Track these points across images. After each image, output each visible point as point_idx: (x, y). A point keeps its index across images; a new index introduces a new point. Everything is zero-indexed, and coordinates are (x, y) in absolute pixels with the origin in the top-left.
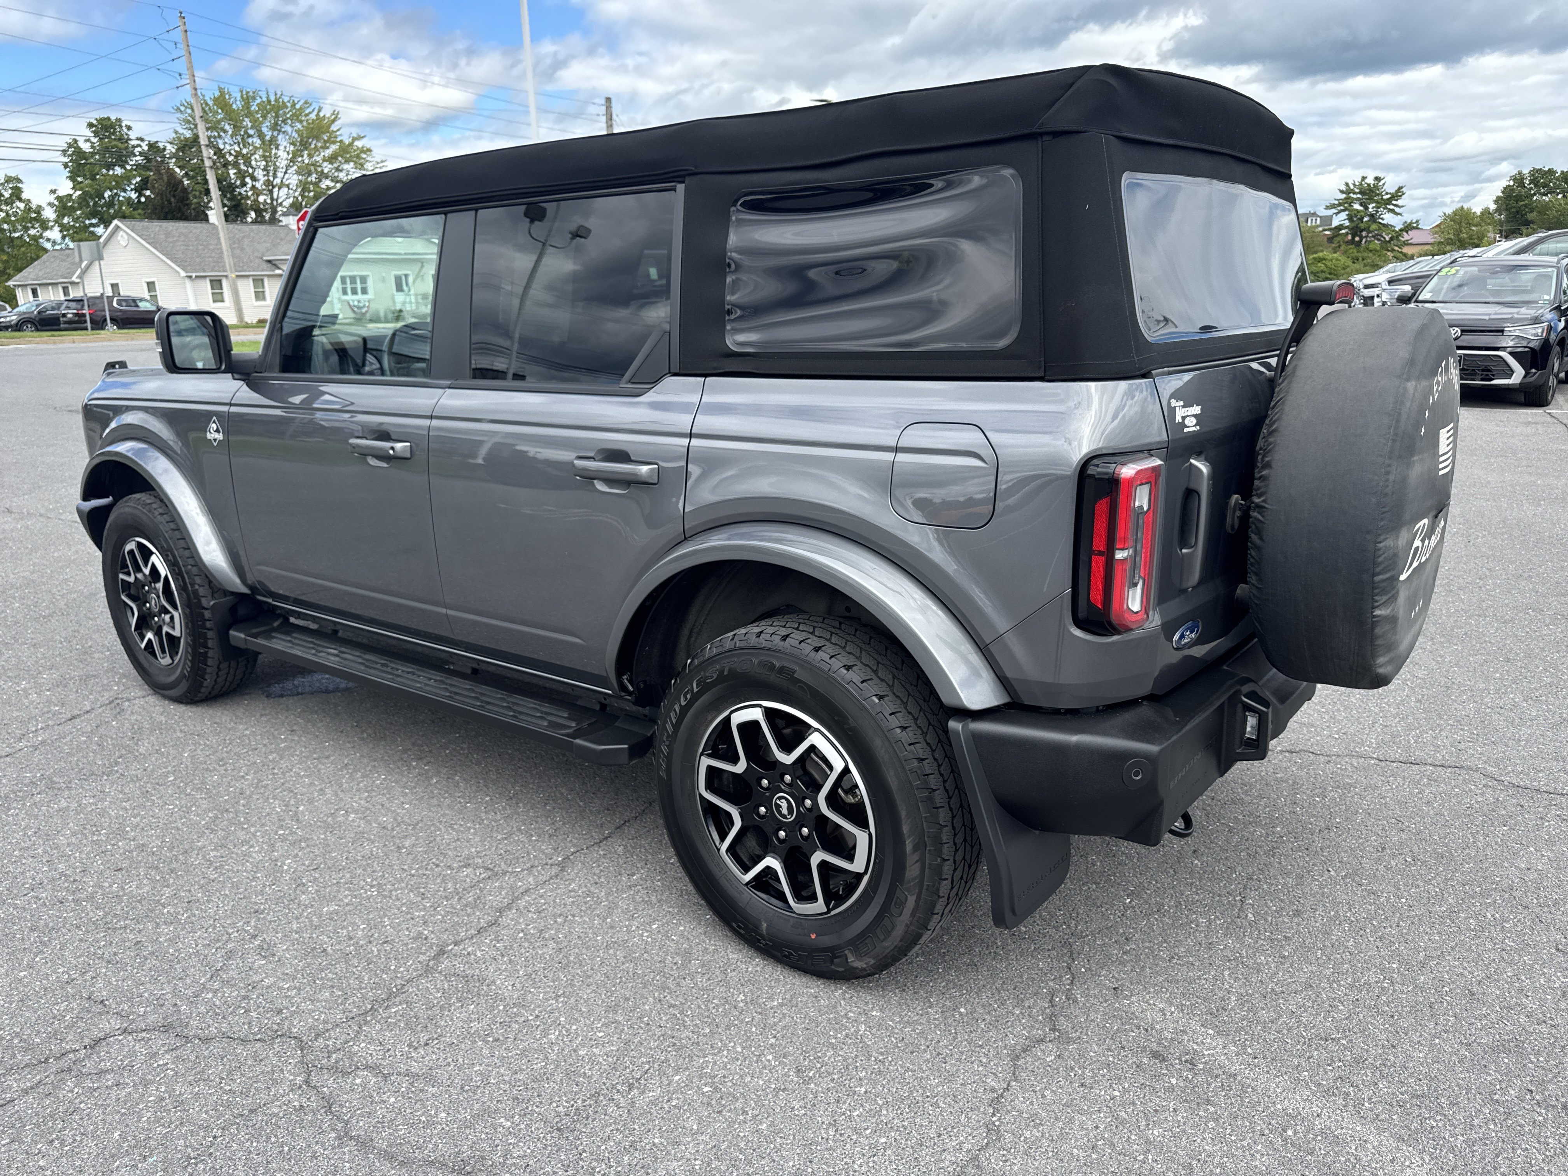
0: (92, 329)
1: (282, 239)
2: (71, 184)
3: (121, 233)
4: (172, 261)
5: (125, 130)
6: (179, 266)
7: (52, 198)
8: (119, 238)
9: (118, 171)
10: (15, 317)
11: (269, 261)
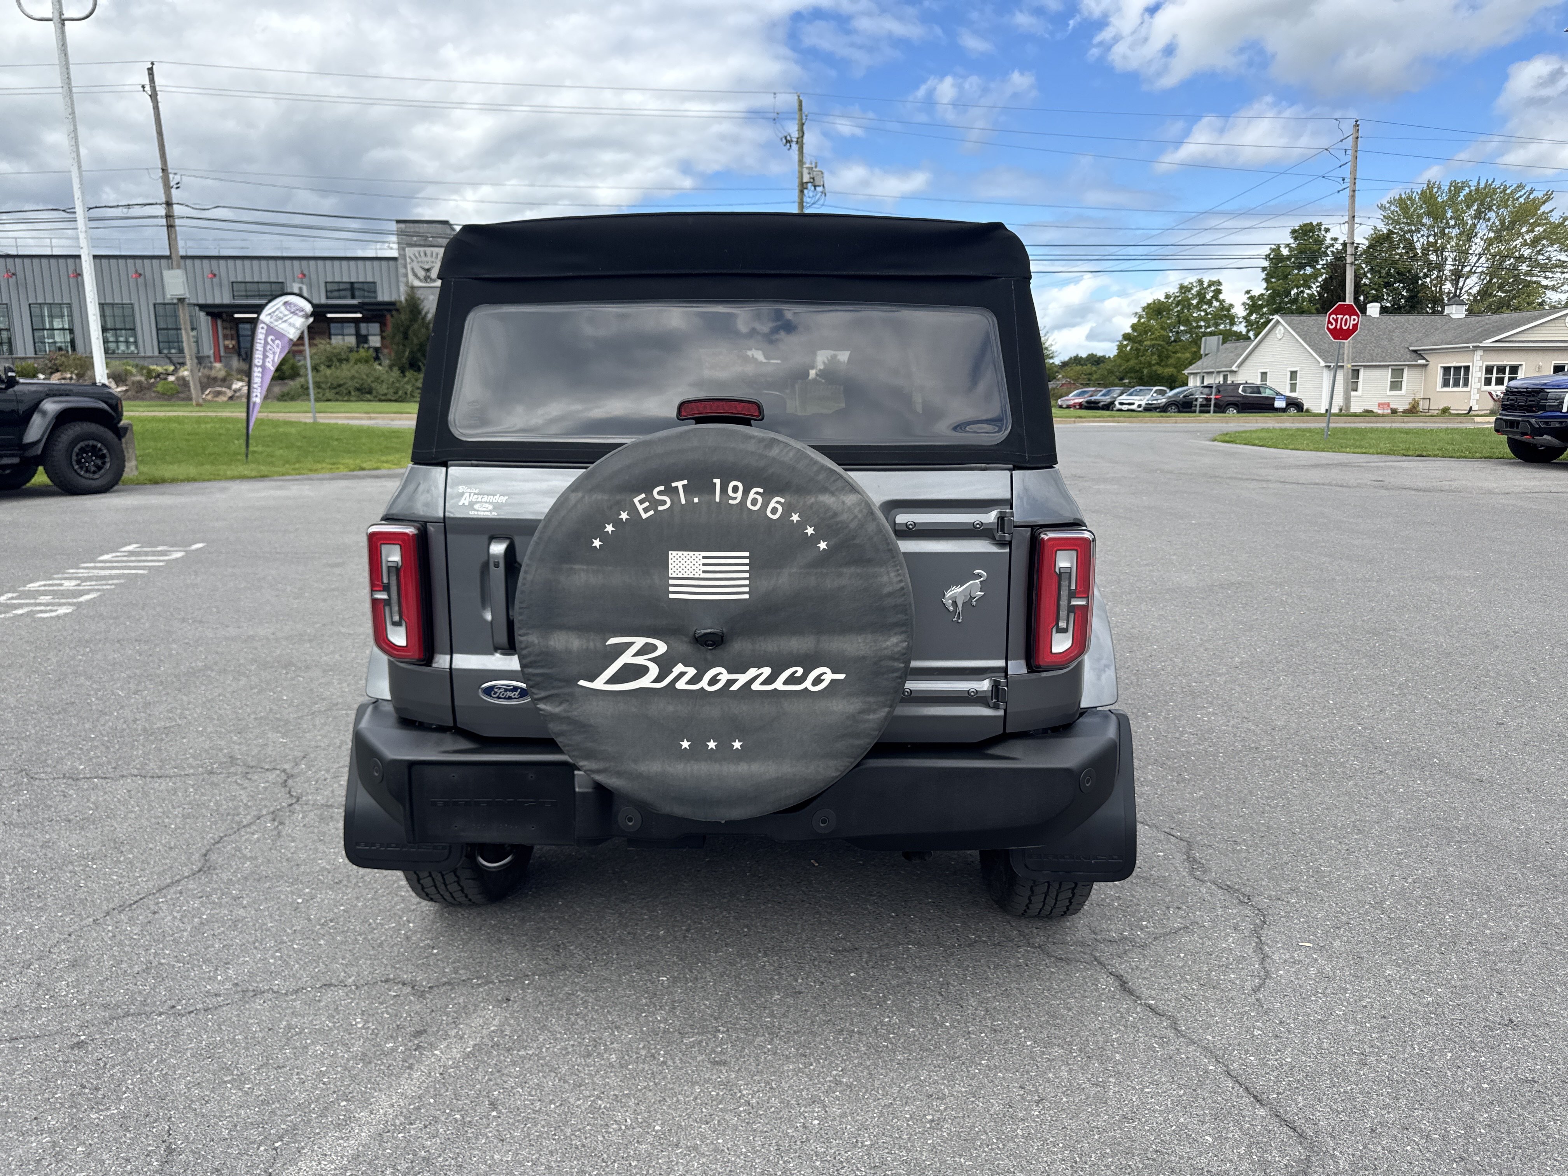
0: (1215, 412)
1: (1437, 329)
2: (1265, 285)
3: (1280, 327)
4: (1316, 352)
5: (1323, 232)
6: (1320, 357)
7: (1245, 298)
8: (1277, 332)
9: (1309, 270)
10: (1164, 400)
11: (1415, 351)
